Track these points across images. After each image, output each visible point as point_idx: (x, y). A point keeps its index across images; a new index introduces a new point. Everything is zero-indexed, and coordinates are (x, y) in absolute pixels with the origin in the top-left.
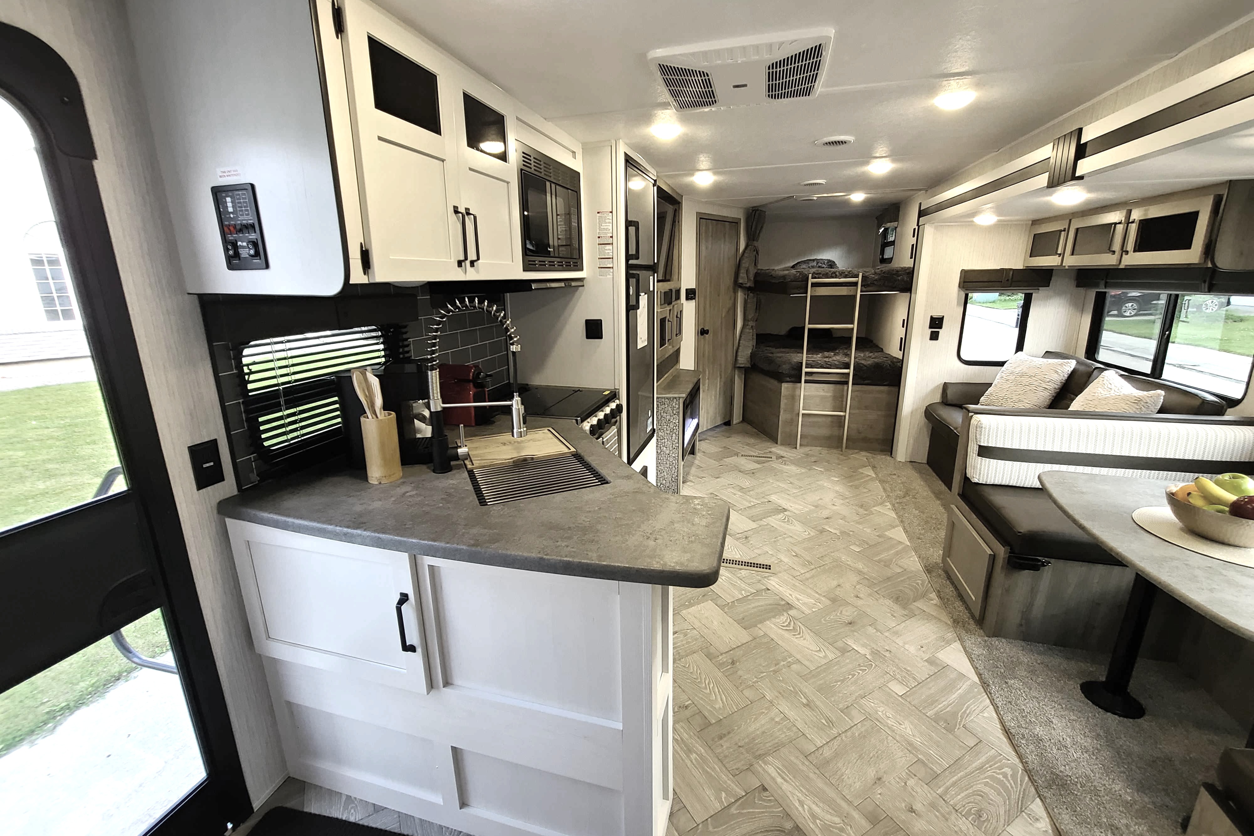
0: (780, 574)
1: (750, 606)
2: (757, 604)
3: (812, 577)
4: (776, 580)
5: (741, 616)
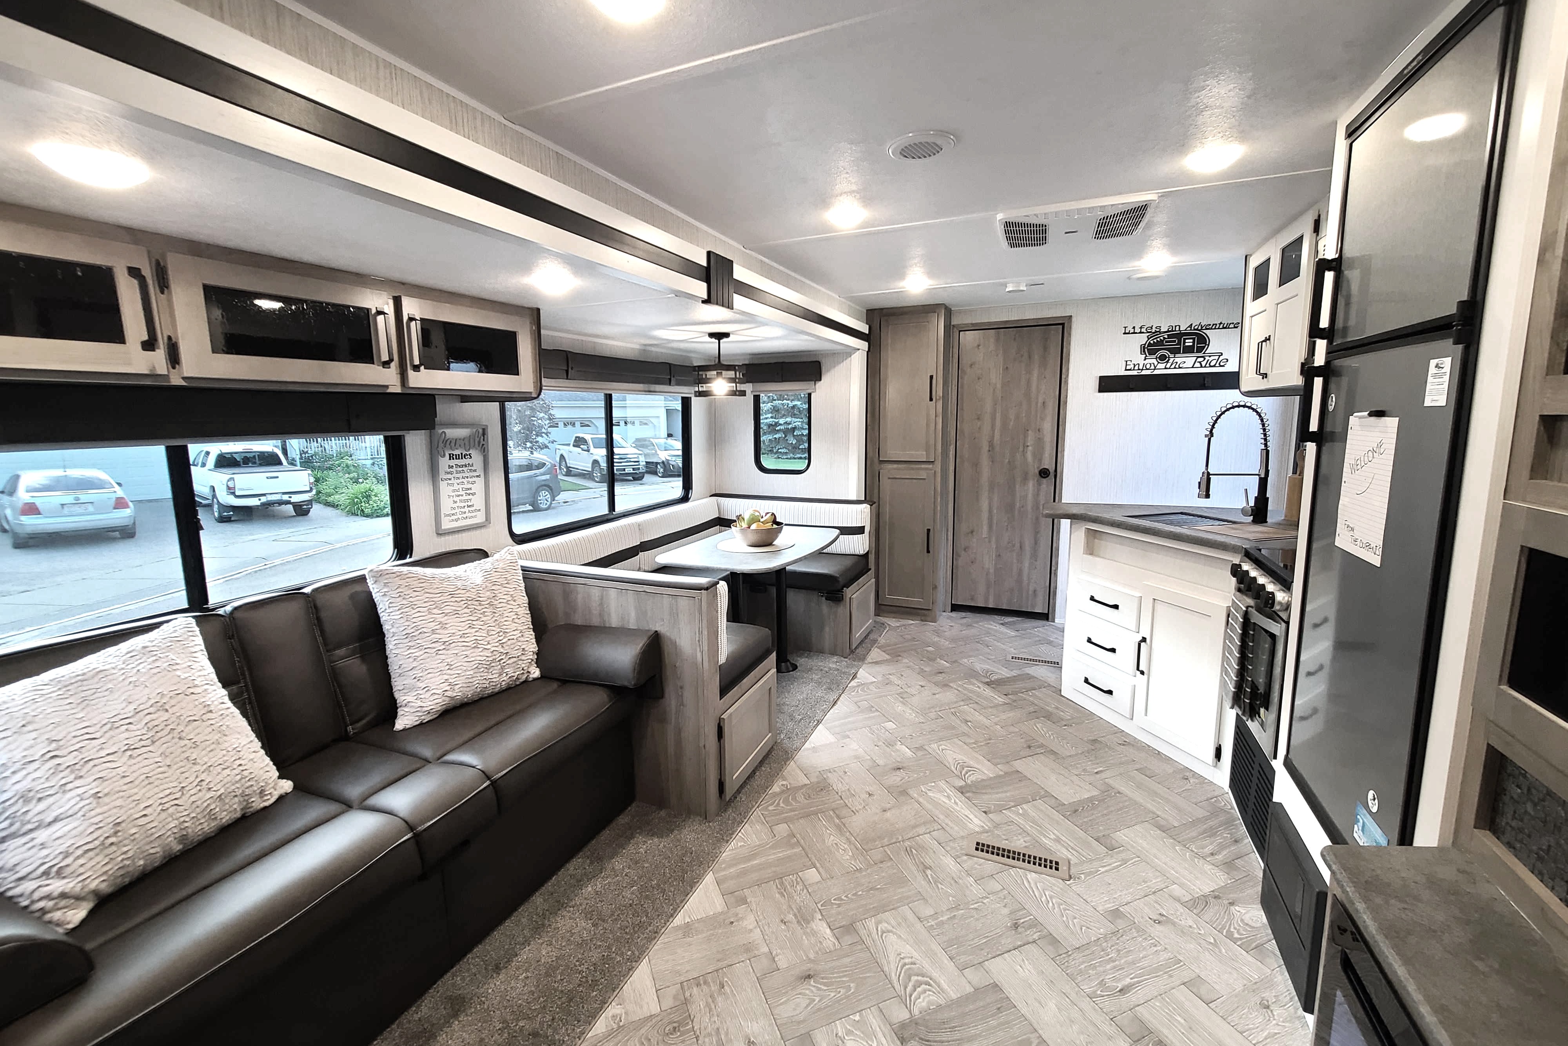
0: (962, 834)
1: (1013, 793)
2: (1003, 795)
3: (915, 827)
4: (971, 826)
5: (1023, 784)
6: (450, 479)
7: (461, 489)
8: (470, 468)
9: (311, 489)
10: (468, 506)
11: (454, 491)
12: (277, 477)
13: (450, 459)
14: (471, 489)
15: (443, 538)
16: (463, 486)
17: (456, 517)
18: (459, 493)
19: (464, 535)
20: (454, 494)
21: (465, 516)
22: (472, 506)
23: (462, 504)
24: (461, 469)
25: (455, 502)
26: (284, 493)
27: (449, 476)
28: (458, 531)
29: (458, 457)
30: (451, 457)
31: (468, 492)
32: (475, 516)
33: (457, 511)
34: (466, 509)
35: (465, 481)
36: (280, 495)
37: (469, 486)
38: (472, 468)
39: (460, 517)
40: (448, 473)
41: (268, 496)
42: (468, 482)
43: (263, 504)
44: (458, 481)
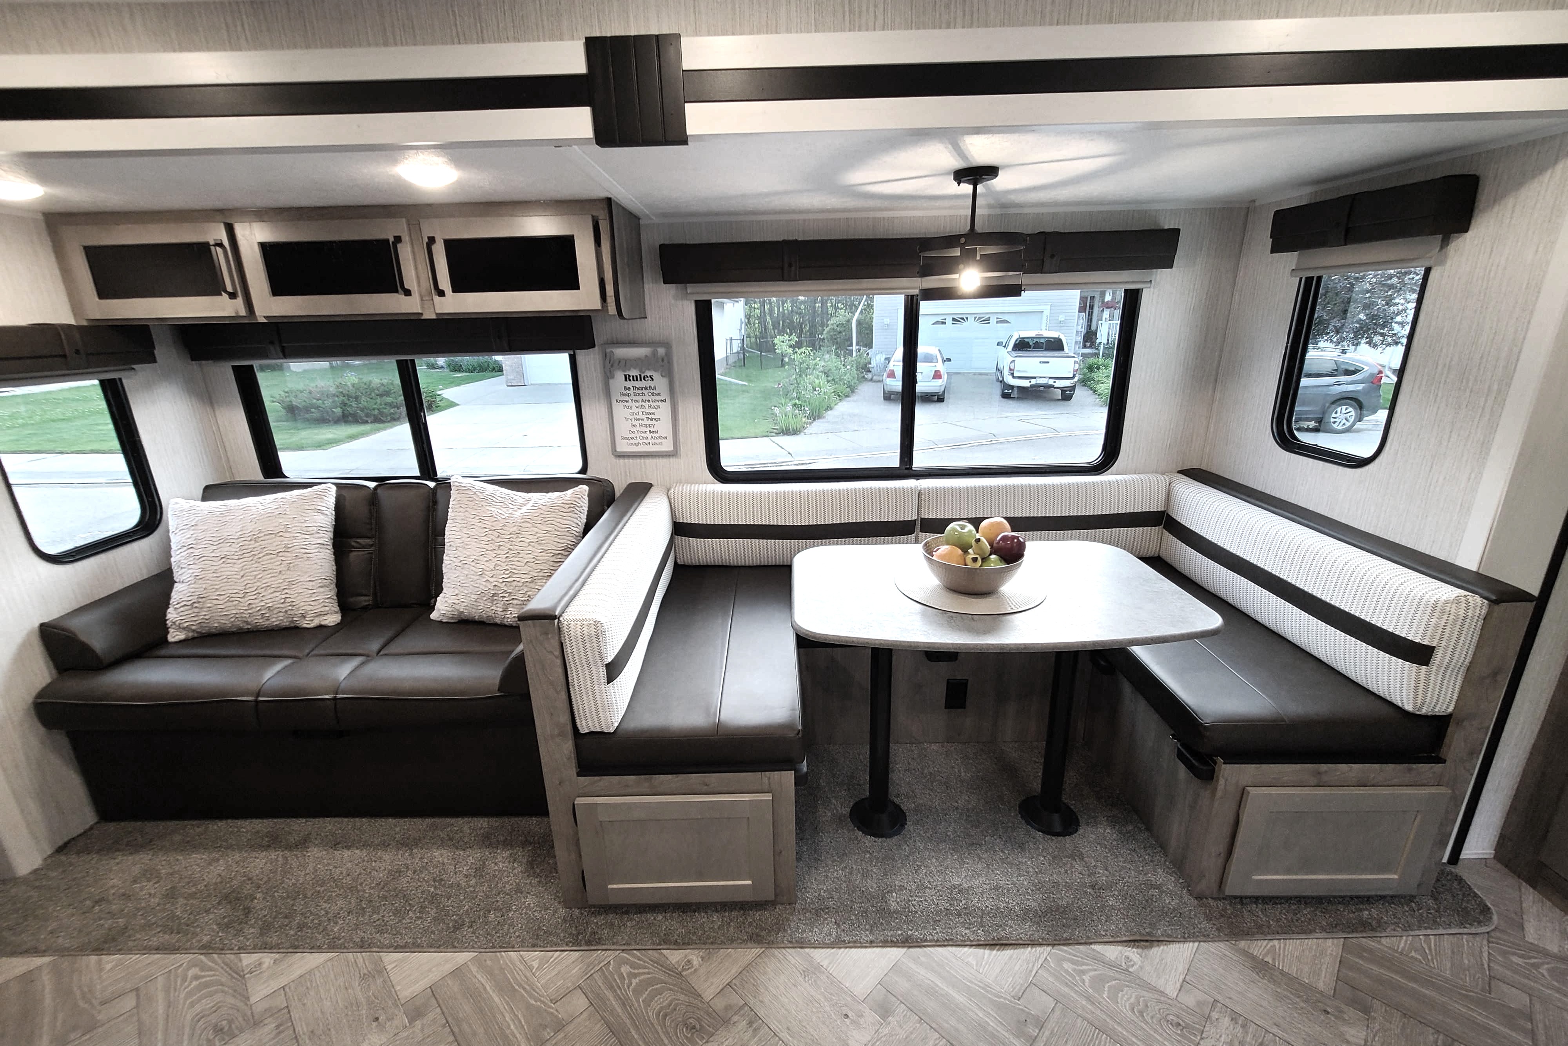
6: (627, 401)
7: (641, 413)
8: (652, 391)
9: (1074, 376)
10: (650, 432)
11: (632, 414)
12: (1048, 362)
13: (626, 380)
14: (653, 414)
15: (621, 461)
16: (643, 410)
17: (636, 441)
18: (638, 417)
19: (648, 461)
20: (632, 417)
21: (647, 441)
22: (656, 432)
23: (644, 429)
24: (640, 392)
25: (634, 426)
26: (1051, 378)
27: (626, 398)
28: (641, 456)
29: (635, 379)
30: (627, 378)
31: (650, 416)
32: (661, 444)
33: (636, 434)
34: (649, 435)
35: (646, 404)
36: (1047, 379)
37: (653, 410)
38: (654, 391)
39: (641, 442)
40: (624, 395)
41: (1038, 379)
42: (650, 406)
43: (1032, 386)
44: (637, 404)
